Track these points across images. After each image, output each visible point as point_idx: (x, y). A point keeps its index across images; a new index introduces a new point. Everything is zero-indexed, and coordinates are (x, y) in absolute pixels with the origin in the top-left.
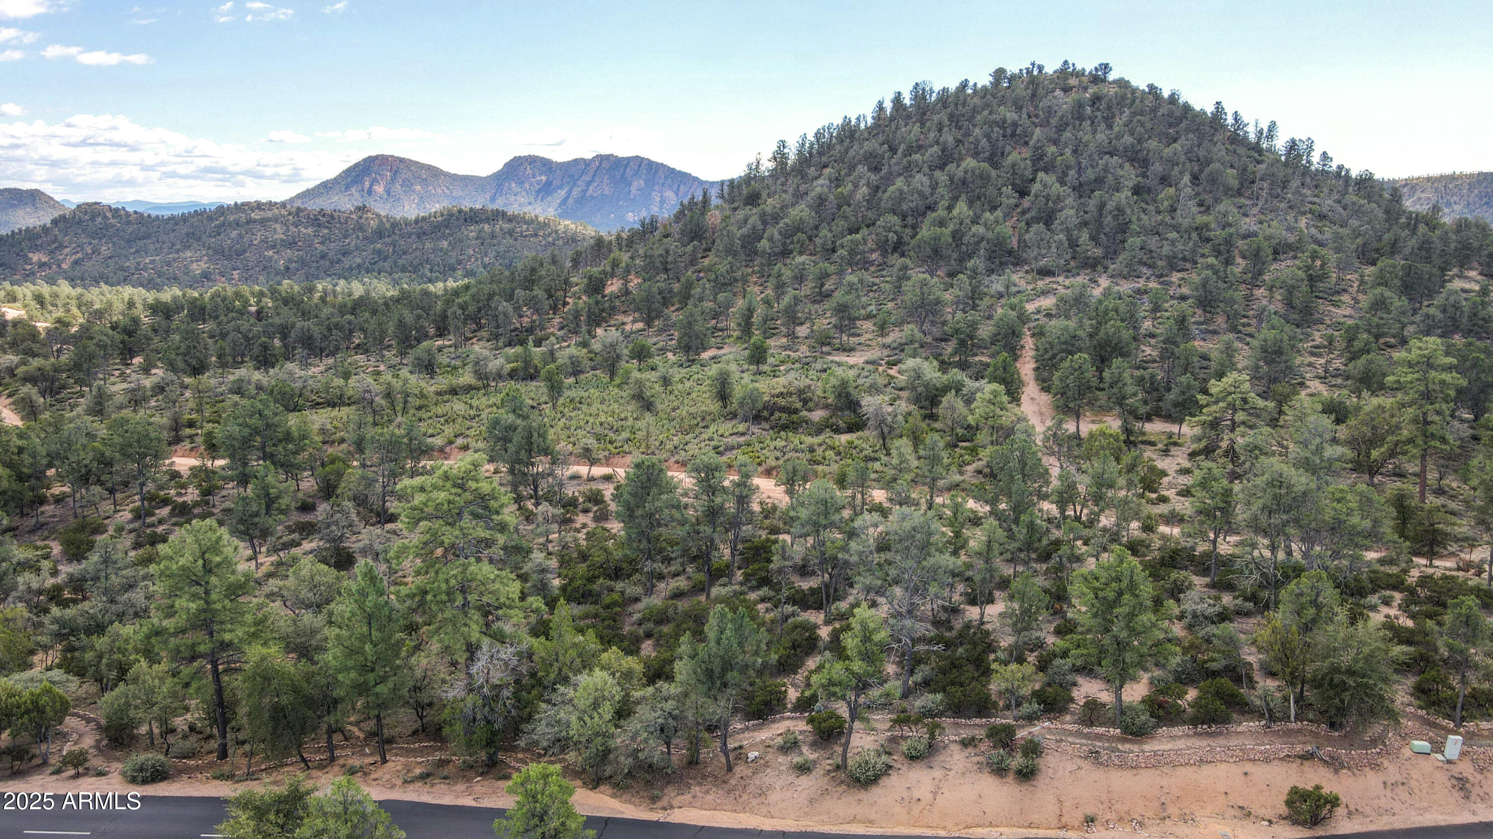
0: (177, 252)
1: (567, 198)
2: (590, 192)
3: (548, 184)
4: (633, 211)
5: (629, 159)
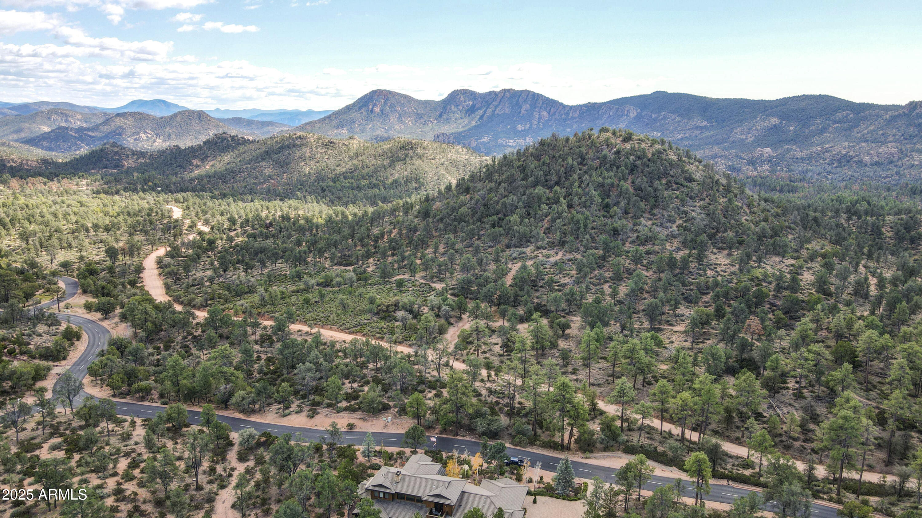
0: (259, 162)
1: (483, 115)
2: (497, 111)
3: (473, 106)
4: (522, 124)
5: (522, 92)
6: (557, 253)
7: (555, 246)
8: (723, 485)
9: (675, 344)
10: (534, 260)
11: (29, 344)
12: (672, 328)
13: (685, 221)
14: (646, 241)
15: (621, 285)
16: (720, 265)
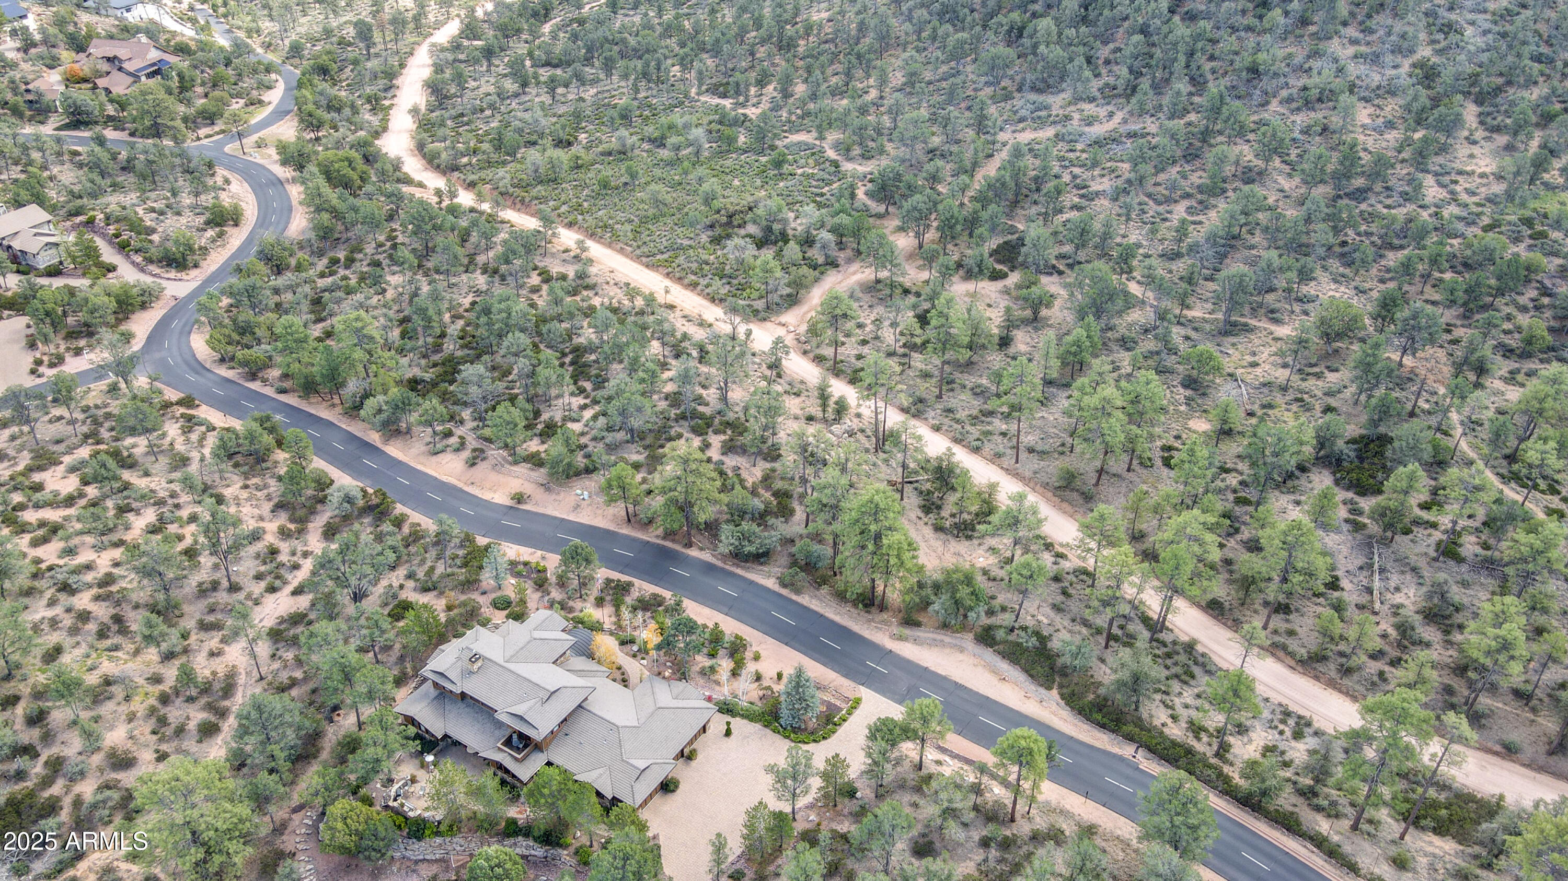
6: (1111, 115)
7: (1115, 96)
8: (1121, 759)
9: (1258, 371)
10: (1059, 127)
11: (153, 231)
12: (1273, 328)
13: (1439, 52)
14: (1320, 100)
15: (1215, 206)
16: (1470, 174)
